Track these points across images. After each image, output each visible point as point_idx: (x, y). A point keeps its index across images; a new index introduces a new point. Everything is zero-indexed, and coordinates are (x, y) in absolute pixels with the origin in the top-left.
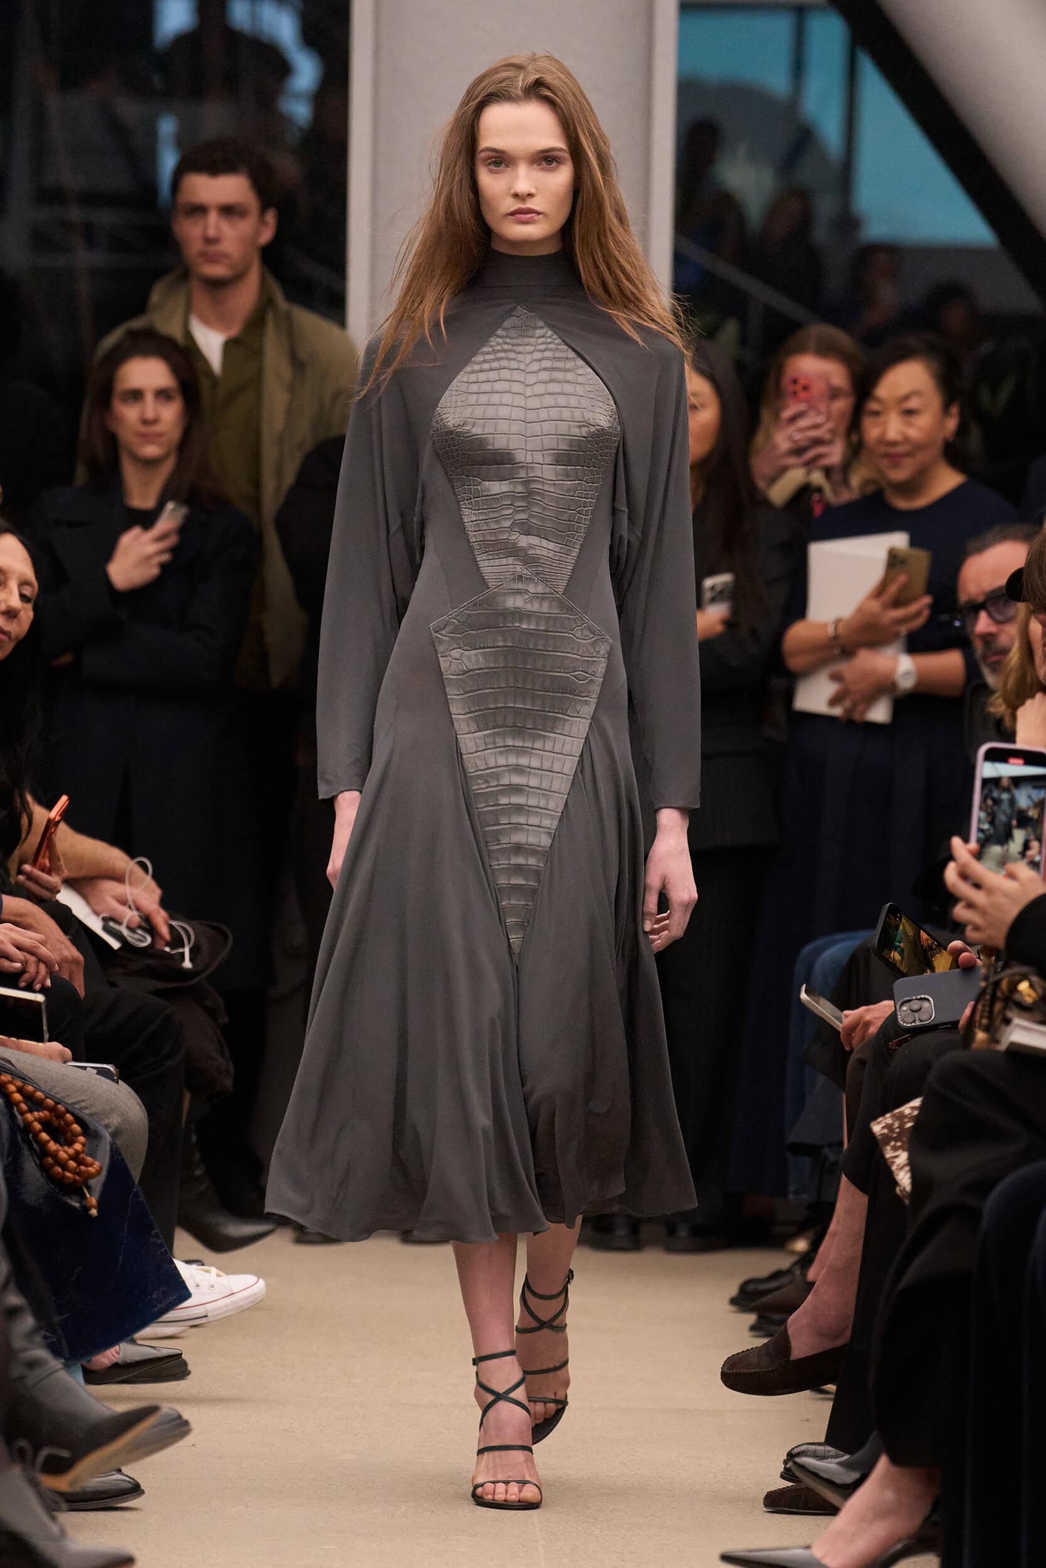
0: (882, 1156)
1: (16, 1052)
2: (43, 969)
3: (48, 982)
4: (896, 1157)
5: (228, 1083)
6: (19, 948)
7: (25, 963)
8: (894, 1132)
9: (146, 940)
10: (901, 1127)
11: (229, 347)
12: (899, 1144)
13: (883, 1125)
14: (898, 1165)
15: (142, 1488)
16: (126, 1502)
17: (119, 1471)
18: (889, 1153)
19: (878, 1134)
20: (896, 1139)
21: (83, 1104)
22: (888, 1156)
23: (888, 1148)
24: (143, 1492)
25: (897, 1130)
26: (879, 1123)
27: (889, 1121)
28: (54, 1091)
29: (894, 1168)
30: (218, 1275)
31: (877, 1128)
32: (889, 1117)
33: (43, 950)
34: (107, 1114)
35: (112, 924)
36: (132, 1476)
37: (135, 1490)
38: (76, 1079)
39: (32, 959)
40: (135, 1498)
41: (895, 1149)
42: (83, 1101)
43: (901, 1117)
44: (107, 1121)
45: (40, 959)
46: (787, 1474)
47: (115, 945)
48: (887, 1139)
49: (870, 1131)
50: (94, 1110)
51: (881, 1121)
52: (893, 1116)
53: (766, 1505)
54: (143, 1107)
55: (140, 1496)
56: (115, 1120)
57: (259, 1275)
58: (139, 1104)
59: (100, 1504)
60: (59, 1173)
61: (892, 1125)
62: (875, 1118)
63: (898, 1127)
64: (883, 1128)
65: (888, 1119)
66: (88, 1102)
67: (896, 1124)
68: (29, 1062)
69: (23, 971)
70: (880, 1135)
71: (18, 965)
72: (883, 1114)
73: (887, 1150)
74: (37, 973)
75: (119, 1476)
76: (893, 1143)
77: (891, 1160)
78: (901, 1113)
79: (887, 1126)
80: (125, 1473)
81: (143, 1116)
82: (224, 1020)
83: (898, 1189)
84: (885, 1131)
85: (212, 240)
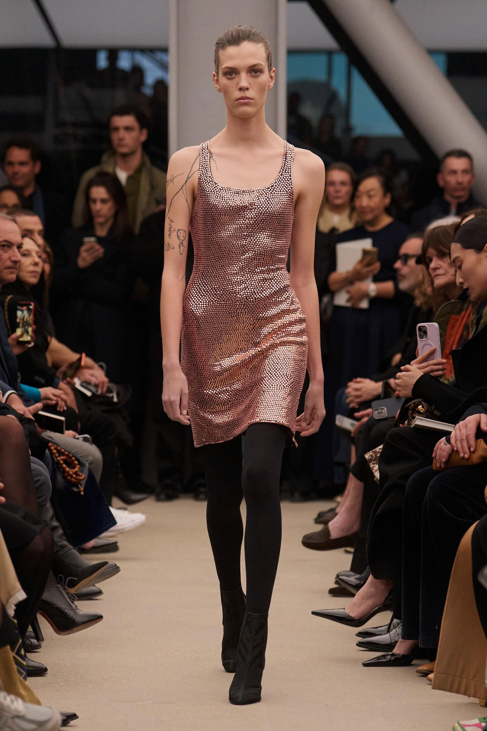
0: (369, 467)
2: (63, 403)
3: (65, 408)
4: (374, 467)
6: (55, 395)
7: (57, 402)
10: (376, 455)
12: (375, 462)
13: (369, 455)
15: (103, 591)
16: (97, 596)
17: (94, 586)
18: (371, 466)
19: (367, 458)
20: (374, 460)
21: (79, 453)
22: (371, 467)
23: (371, 464)
24: (102, 593)
25: (374, 457)
26: (368, 454)
27: (371, 454)
29: (373, 471)
30: (128, 514)
31: (367, 456)
33: (64, 396)
34: (87, 456)
37: (100, 593)
39: (59, 399)
40: (99, 595)
41: (373, 464)
43: (375, 452)
44: (87, 459)
45: (63, 400)
46: (336, 582)
47: (89, 394)
48: (370, 460)
49: (364, 457)
52: (373, 452)
53: (329, 594)
55: (101, 595)
56: (91, 458)
57: (143, 513)
58: (99, 451)
59: (88, 597)
61: (372, 455)
62: (366, 453)
64: (369, 456)
65: (371, 453)
67: (374, 455)
69: (56, 405)
71: (54, 402)
72: (369, 451)
74: (62, 404)
75: (94, 588)
76: (373, 462)
78: (376, 451)
79: (370, 456)
83: (375, 479)
84: (370, 457)
85: (121, 140)
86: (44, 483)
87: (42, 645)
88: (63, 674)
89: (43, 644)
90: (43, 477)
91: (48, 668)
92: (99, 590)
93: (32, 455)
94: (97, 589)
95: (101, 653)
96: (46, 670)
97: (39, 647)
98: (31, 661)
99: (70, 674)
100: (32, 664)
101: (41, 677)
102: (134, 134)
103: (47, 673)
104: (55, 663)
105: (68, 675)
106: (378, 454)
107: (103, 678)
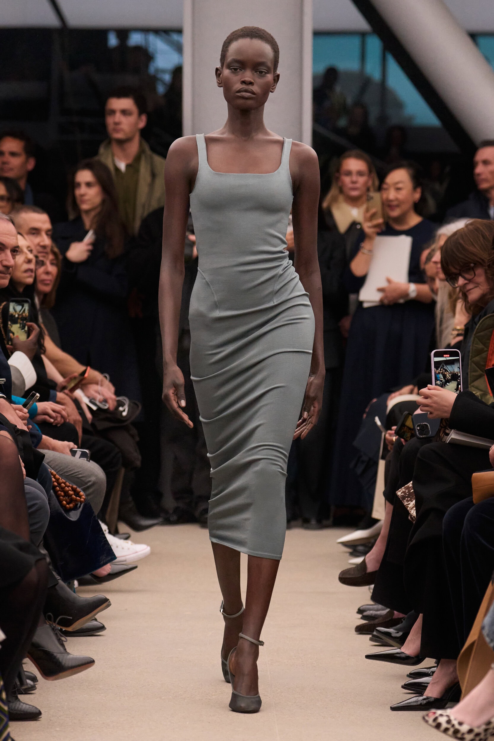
0: (403, 504)
1: (53, 452)
4: (409, 504)
5: (138, 463)
8: (407, 495)
9: (106, 405)
10: (409, 491)
11: (128, 166)
12: (409, 499)
13: (402, 491)
14: (410, 508)
15: (106, 626)
16: (99, 632)
19: (400, 495)
20: (408, 497)
21: (80, 472)
22: (405, 504)
23: (405, 501)
24: (105, 629)
25: (408, 493)
26: (400, 491)
28: (69, 467)
30: (132, 544)
31: (399, 493)
32: (403, 488)
33: (63, 412)
34: (89, 476)
35: (93, 400)
36: (100, 622)
37: (103, 628)
38: (77, 463)
39: (59, 415)
40: (102, 631)
41: (408, 501)
42: (80, 471)
43: (408, 488)
44: (90, 479)
48: (404, 497)
49: (396, 494)
50: (84, 475)
51: (401, 490)
52: (405, 488)
53: (356, 631)
54: (104, 473)
55: (104, 630)
56: (93, 479)
58: (102, 472)
59: (88, 633)
60: (74, 498)
61: (405, 491)
63: (407, 492)
64: (402, 493)
65: (403, 489)
66: (82, 472)
68: (58, 456)
70: (401, 496)
72: (401, 488)
73: (404, 502)
75: (95, 623)
76: (406, 499)
77: (407, 506)
78: (408, 486)
80: (99, 621)
81: (104, 477)
82: (137, 439)
83: (409, 517)
84: (403, 494)
85: (117, 124)
86: (41, 508)
87: (36, 686)
88: (60, 718)
89: (38, 685)
90: (40, 501)
91: (42, 712)
92: (102, 625)
93: (27, 476)
94: (99, 623)
95: (102, 695)
96: (40, 713)
97: (33, 688)
98: (24, 703)
99: (67, 718)
100: (24, 707)
101: (35, 722)
102: (132, 119)
103: (41, 717)
104: (51, 706)
105: (66, 719)
106: (411, 490)
107: (104, 723)
